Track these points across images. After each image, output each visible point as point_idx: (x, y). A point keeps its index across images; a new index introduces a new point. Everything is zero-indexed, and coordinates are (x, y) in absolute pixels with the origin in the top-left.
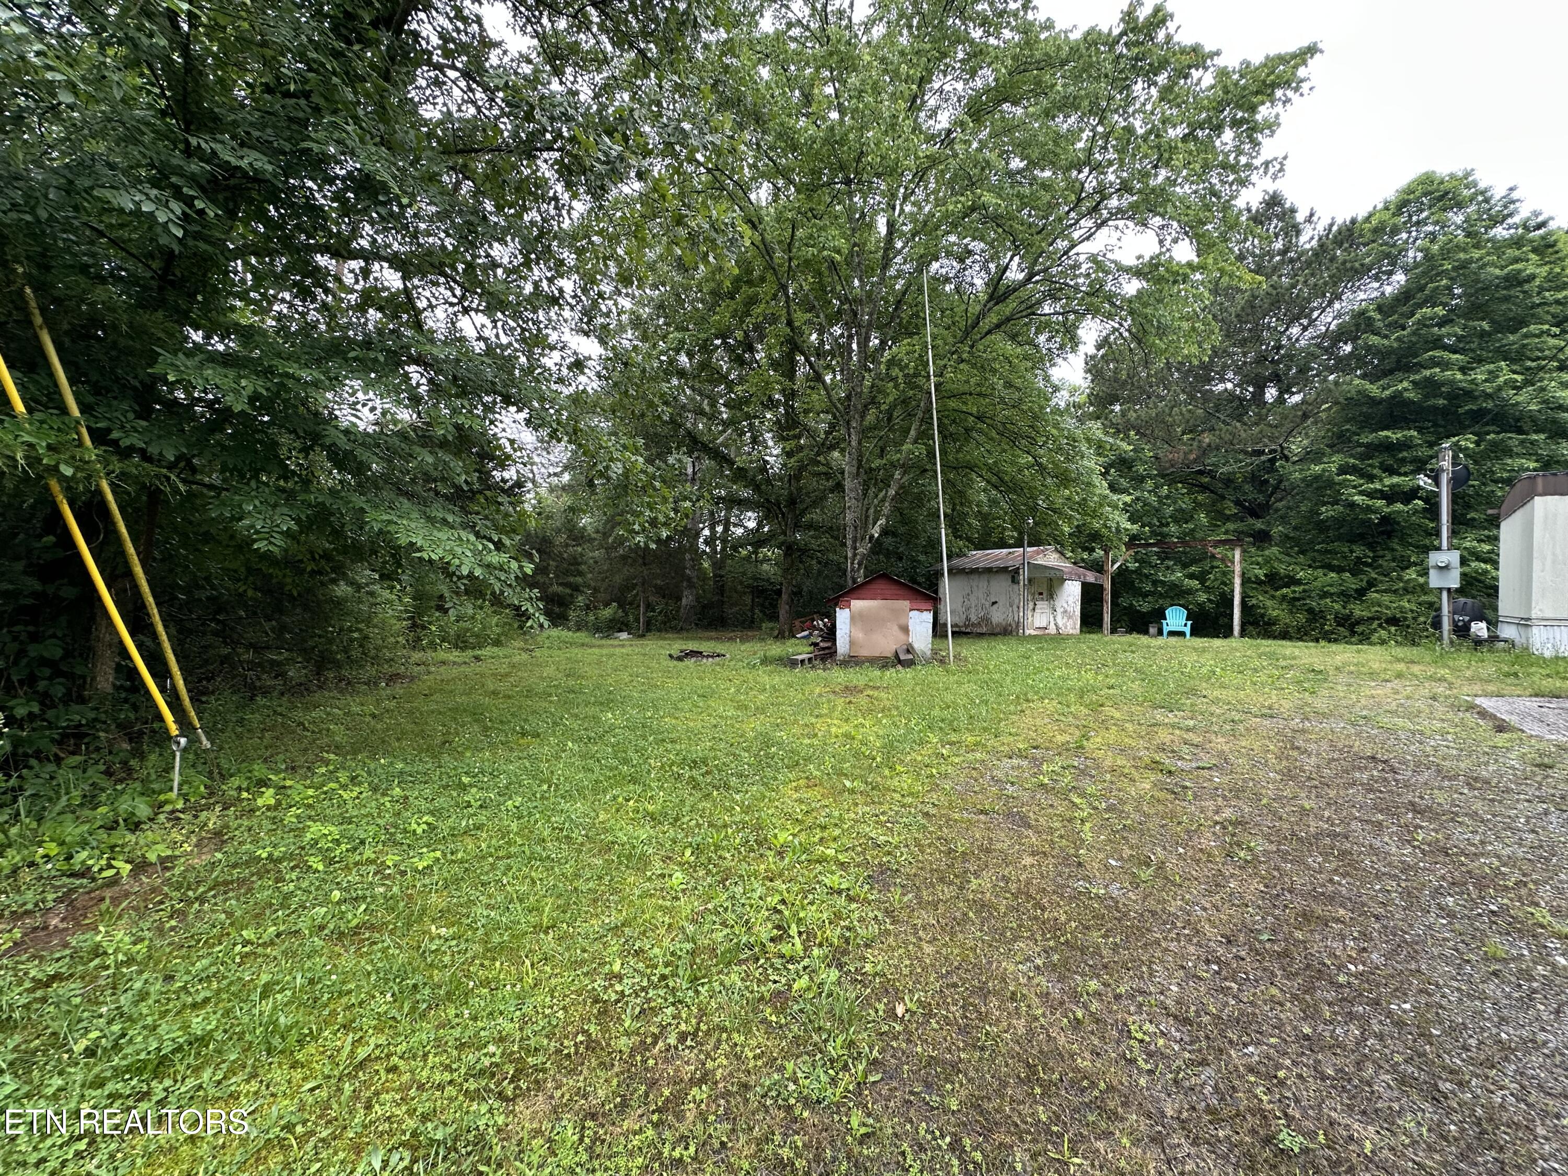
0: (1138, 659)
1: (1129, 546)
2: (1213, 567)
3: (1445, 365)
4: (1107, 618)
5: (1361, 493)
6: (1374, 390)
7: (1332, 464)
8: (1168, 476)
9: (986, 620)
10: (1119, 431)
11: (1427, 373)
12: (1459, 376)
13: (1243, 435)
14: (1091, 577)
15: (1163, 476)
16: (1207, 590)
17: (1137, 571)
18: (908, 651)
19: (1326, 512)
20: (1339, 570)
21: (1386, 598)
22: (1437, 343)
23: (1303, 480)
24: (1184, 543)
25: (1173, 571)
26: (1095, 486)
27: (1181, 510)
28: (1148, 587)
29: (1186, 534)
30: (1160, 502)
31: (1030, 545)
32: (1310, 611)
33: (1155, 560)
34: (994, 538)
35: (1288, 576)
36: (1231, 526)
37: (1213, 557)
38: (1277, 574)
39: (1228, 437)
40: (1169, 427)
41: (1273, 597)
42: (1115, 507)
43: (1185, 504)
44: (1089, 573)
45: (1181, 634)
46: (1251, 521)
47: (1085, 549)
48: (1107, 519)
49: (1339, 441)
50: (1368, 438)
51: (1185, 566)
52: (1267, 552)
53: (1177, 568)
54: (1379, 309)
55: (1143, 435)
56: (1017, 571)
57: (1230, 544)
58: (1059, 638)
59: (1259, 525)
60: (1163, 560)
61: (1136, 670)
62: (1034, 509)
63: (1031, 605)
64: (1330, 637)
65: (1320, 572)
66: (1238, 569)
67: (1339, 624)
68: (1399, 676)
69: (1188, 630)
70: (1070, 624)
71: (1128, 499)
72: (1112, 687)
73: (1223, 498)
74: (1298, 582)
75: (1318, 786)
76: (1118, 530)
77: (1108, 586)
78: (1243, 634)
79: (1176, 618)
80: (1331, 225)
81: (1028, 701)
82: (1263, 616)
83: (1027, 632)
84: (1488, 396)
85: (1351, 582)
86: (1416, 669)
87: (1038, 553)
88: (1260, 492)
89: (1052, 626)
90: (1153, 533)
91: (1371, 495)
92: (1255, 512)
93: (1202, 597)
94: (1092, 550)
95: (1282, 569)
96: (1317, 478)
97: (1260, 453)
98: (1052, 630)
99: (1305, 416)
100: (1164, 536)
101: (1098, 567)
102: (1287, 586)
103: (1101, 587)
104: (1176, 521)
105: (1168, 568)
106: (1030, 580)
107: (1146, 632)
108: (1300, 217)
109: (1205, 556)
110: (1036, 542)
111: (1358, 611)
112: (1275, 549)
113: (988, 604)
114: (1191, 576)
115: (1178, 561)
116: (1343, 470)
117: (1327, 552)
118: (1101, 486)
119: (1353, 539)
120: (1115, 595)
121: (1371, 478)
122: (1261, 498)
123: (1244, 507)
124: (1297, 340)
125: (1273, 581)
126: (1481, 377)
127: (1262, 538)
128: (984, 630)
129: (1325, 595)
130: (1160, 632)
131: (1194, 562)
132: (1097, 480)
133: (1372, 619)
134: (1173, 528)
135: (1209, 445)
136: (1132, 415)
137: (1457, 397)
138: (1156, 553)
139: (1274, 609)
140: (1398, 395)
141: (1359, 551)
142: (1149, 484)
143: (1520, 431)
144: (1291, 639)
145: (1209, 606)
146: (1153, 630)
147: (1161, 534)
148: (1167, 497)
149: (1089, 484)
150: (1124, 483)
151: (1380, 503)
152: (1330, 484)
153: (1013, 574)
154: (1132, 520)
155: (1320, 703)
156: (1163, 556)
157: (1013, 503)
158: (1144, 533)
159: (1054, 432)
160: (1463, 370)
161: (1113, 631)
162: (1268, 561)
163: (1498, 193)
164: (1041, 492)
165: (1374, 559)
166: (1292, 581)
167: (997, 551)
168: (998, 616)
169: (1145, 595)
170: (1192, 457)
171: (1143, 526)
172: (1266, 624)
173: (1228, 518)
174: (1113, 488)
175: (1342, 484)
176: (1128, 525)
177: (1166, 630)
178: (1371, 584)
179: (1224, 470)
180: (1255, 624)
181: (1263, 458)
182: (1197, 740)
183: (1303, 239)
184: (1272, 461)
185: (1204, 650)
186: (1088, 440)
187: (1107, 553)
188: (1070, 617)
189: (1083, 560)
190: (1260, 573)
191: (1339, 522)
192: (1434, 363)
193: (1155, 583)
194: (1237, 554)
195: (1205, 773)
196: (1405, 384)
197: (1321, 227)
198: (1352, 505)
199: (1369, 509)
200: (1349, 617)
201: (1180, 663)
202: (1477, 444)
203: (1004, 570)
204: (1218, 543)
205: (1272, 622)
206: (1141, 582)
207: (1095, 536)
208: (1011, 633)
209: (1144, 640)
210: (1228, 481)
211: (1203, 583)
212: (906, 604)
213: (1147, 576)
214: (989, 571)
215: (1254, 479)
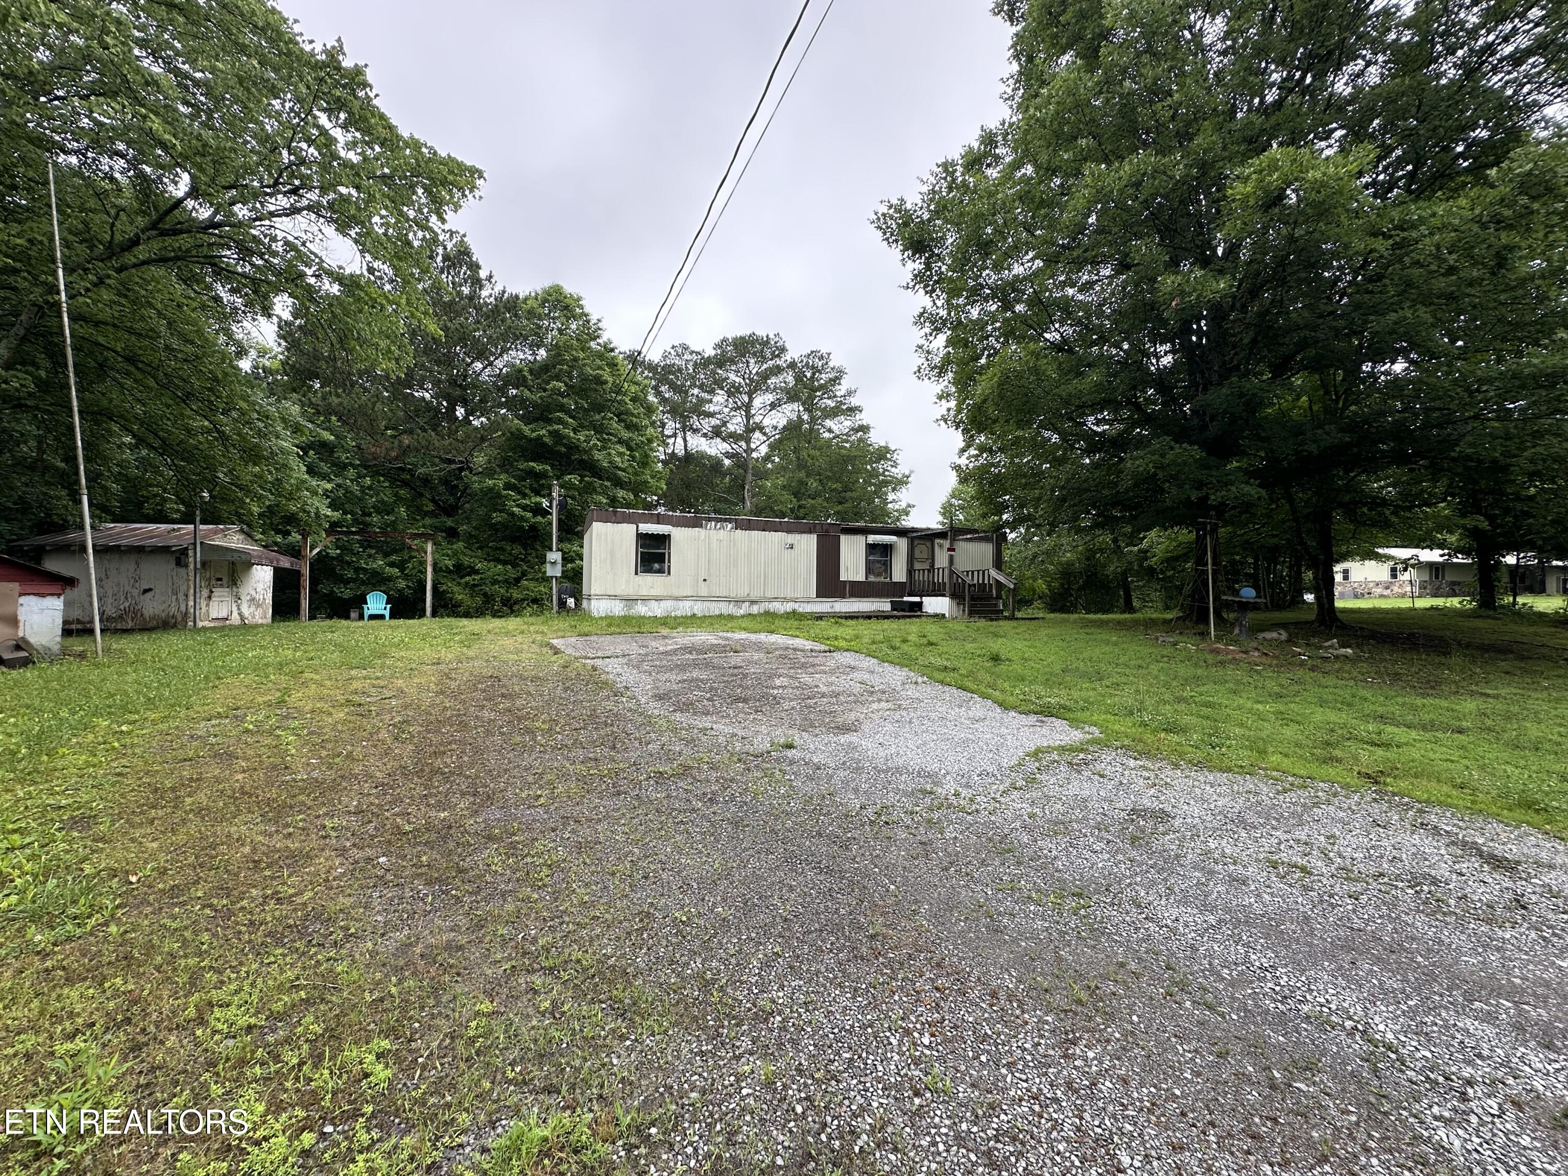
0: (337, 636)
1: (329, 532)
2: (411, 557)
3: (565, 425)
4: (305, 604)
5: (518, 506)
6: (526, 430)
7: (499, 481)
8: (370, 466)
9: (135, 613)
10: (318, 413)
11: (556, 427)
12: (572, 434)
13: (437, 444)
14: (285, 562)
15: (366, 467)
16: (406, 577)
17: (338, 558)
18: (18, 648)
19: (497, 517)
20: (505, 563)
21: (532, 585)
22: (562, 408)
23: (481, 490)
24: (384, 533)
25: (375, 559)
26: (291, 469)
27: (382, 502)
28: (350, 574)
29: (387, 525)
30: (363, 492)
31: (204, 522)
32: (485, 595)
33: (357, 548)
34: (148, 509)
35: (469, 567)
36: (428, 521)
37: (410, 548)
38: (462, 565)
39: (424, 443)
40: (372, 421)
41: (459, 584)
42: (314, 493)
43: (387, 496)
44: (282, 558)
45: (381, 617)
46: (444, 519)
47: (278, 532)
48: (305, 503)
49: (505, 464)
50: (522, 465)
51: (386, 555)
52: (455, 546)
53: (379, 556)
54: (531, 371)
55: (345, 423)
56: (184, 552)
57: (425, 537)
58: (245, 627)
59: (449, 523)
60: (365, 548)
61: (335, 646)
62: (213, 482)
63: (205, 593)
64: (495, 615)
65: (492, 564)
66: (429, 559)
67: (504, 605)
68: (522, 632)
69: (387, 613)
70: (258, 613)
71: (329, 486)
72: (312, 659)
73: (422, 495)
74: (477, 572)
75: (454, 696)
76: (317, 515)
77: (306, 571)
78: (434, 614)
79: (376, 603)
80: (504, 292)
81: (219, 678)
82: (451, 599)
83: (200, 624)
84: (586, 452)
85: (512, 573)
86: (532, 628)
87: (216, 532)
88: (451, 494)
89: (235, 614)
90: (356, 521)
91: (524, 508)
92: (449, 510)
93: (402, 584)
94: (286, 533)
95: (466, 561)
96: (491, 490)
97: (453, 462)
98: (235, 619)
99: (483, 439)
100: (367, 525)
101: (295, 552)
102: (469, 574)
103: (298, 574)
104: (379, 512)
105: (370, 556)
106: (204, 564)
107: (347, 617)
108: (483, 274)
109: (404, 547)
110: (212, 518)
111: (516, 594)
112: (461, 544)
113: (135, 592)
114: (392, 565)
115: (379, 550)
116: (508, 486)
117: (497, 548)
118: (299, 470)
119: (513, 540)
120: (314, 582)
121: (524, 496)
122: (452, 500)
123: (438, 505)
124: (480, 374)
125: (460, 570)
126: (582, 438)
127: (452, 534)
128: (130, 625)
129: (495, 582)
130: (361, 617)
131: (395, 551)
132: (294, 462)
133: (523, 600)
134: (375, 519)
135: (409, 447)
136: (335, 400)
137: (571, 448)
138: (359, 542)
139: (460, 595)
140: (540, 438)
141: (517, 550)
142: (351, 472)
143: (600, 478)
144: (472, 617)
145: (408, 592)
146: (354, 615)
147: (364, 523)
148: (370, 488)
149: (285, 466)
150: (325, 467)
151: (529, 515)
152: (499, 495)
153: (180, 557)
154: (333, 506)
155: (471, 653)
156: (367, 544)
157: (179, 470)
158: (345, 520)
159: (244, 405)
160: (575, 431)
161: (312, 617)
162: (455, 554)
163: (593, 319)
164: (222, 464)
165: (526, 555)
166: (473, 571)
167: (152, 526)
168: (152, 607)
169: (347, 582)
170: (394, 454)
171: (345, 513)
172: (454, 606)
173: (426, 514)
174: (311, 471)
175: (507, 497)
176: (329, 512)
177: (367, 613)
178: (524, 574)
179: (421, 470)
180: (445, 606)
181: (453, 466)
182: (382, 683)
183: (484, 293)
184: (461, 470)
185: (398, 627)
186: (284, 420)
187: (305, 538)
188: (258, 606)
189: (276, 544)
190: (449, 563)
191: (505, 526)
192: (560, 421)
193: (357, 570)
194: (429, 547)
195: (387, 701)
196: (544, 432)
197: (498, 288)
198: (513, 514)
199: (522, 518)
200: (509, 599)
201: (376, 637)
202: (580, 482)
203: (165, 550)
204: (415, 536)
205: (458, 605)
206: (343, 568)
207: (291, 519)
208: (174, 626)
209: (344, 623)
210: (426, 481)
211: (402, 571)
212: (15, 587)
213: (349, 563)
214: (139, 551)
215: (445, 482)
